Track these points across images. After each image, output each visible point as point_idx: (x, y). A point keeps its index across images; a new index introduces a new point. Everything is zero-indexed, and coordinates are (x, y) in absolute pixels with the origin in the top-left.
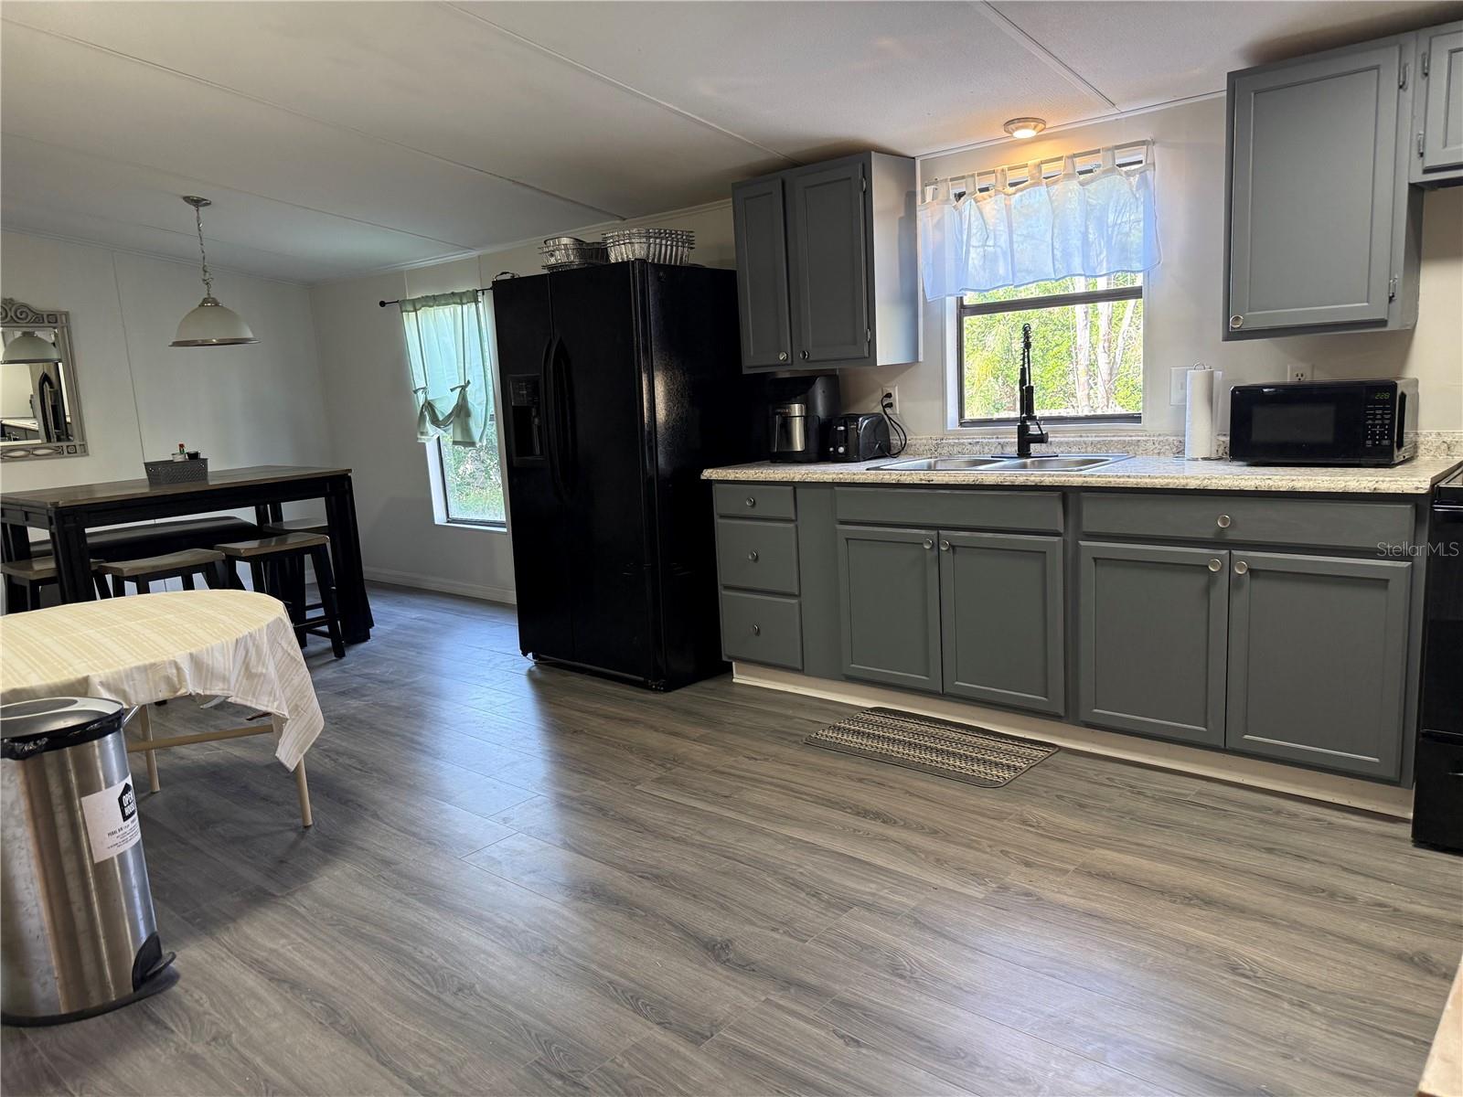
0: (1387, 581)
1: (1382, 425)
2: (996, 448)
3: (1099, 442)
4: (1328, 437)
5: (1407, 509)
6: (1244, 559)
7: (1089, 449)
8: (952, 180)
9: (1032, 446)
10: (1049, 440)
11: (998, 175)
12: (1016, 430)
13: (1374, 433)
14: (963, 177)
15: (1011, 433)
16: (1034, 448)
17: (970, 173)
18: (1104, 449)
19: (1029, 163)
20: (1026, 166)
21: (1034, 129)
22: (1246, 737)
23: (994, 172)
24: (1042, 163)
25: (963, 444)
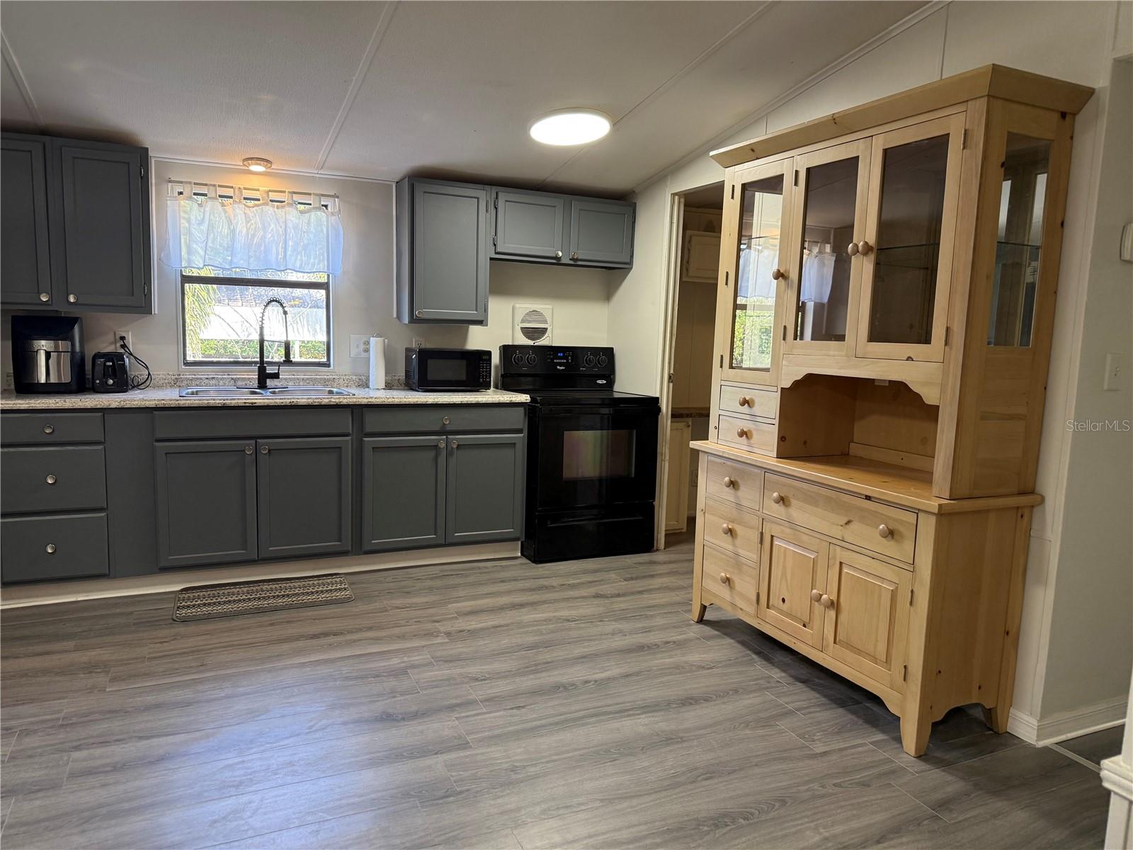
0: (515, 443)
1: (486, 372)
2: (230, 382)
3: (308, 379)
4: (463, 377)
5: (522, 409)
6: (454, 439)
7: (301, 383)
8: (195, 184)
9: (268, 380)
10: (280, 377)
11: (236, 191)
12: (257, 370)
13: (483, 376)
14: (206, 185)
15: (253, 372)
16: (269, 382)
17: (213, 183)
18: (311, 383)
19: (261, 188)
20: (258, 190)
21: (265, 167)
22: (456, 534)
23: (232, 187)
24: (270, 191)
25: (201, 379)
